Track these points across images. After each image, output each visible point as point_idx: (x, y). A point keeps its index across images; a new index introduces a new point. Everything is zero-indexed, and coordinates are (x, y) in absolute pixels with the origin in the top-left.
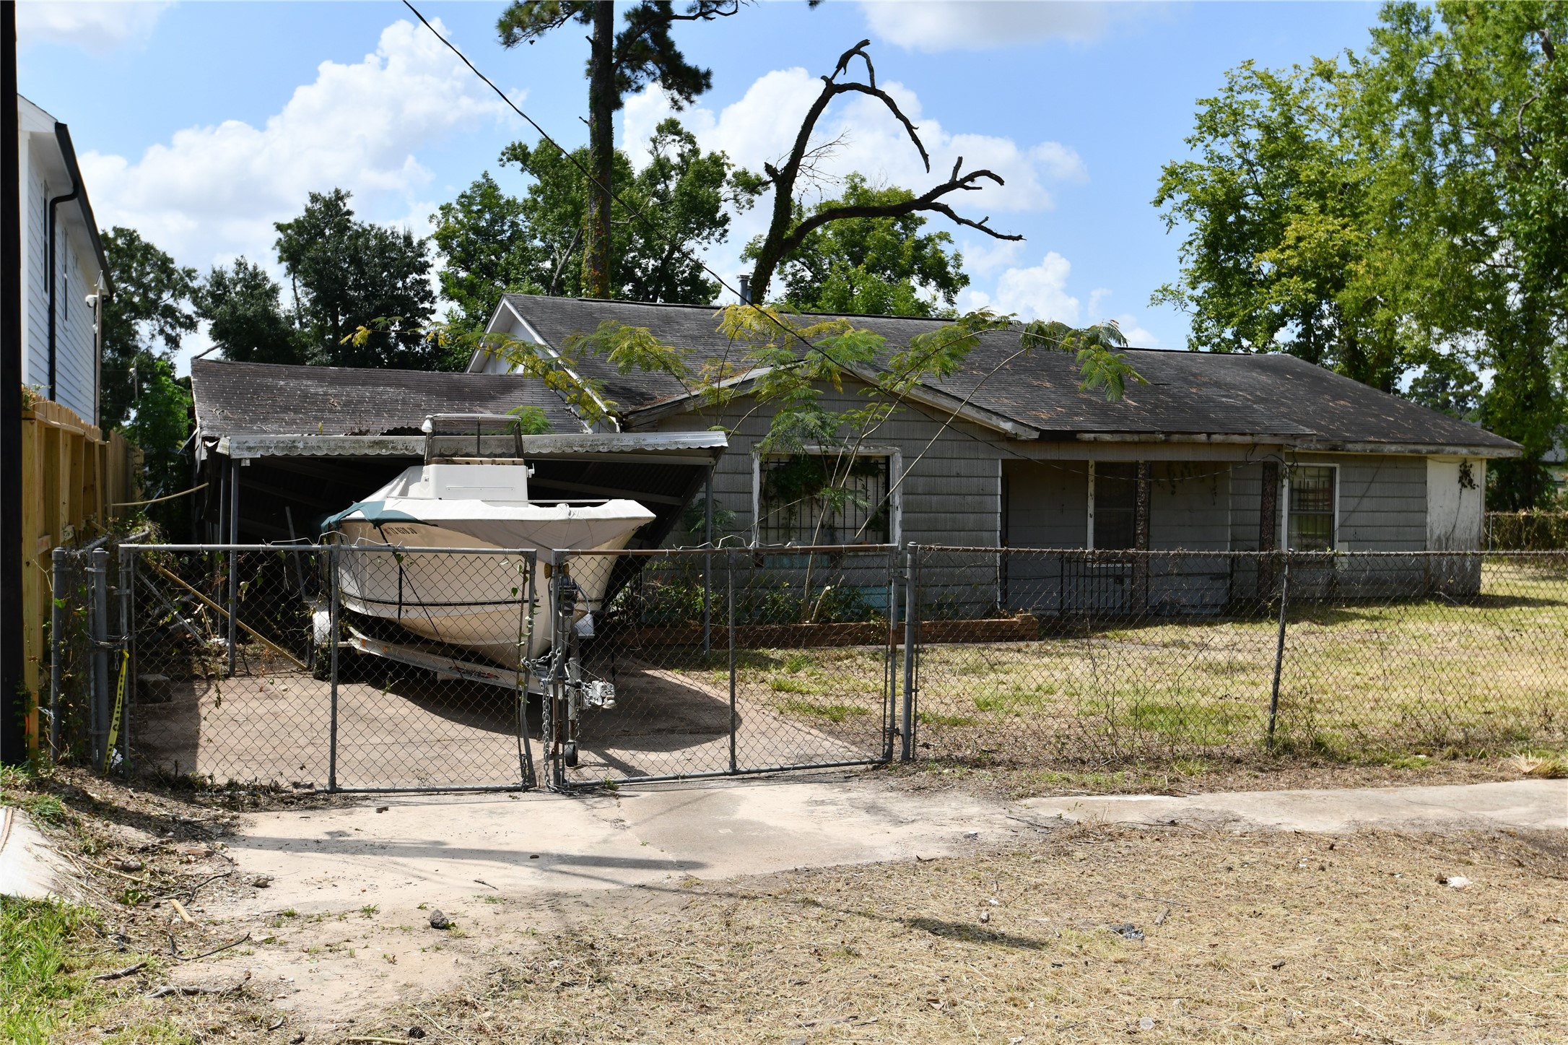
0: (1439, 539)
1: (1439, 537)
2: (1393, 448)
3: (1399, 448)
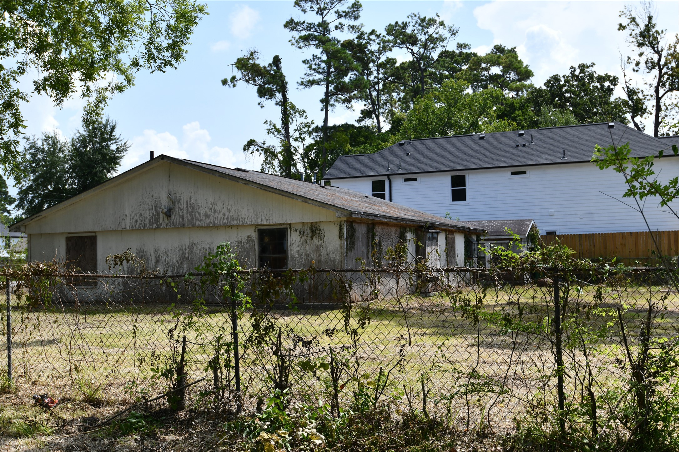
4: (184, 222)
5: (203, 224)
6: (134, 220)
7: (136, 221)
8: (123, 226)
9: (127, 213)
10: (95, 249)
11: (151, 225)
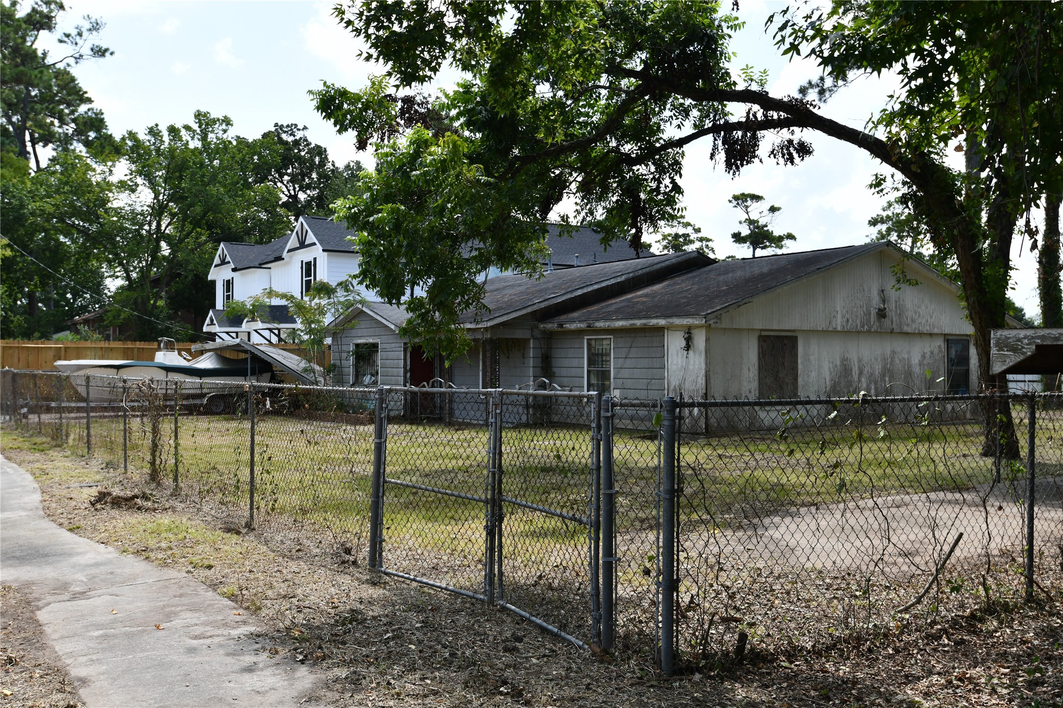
0: (674, 389)
1: (675, 387)
4: (894, 326)
5: (909, 330)
6: (845, 319)
7: (848, 321)
8: (834, 326)
9: (838, 309)
10: (796, 355)
11: (863, 326)
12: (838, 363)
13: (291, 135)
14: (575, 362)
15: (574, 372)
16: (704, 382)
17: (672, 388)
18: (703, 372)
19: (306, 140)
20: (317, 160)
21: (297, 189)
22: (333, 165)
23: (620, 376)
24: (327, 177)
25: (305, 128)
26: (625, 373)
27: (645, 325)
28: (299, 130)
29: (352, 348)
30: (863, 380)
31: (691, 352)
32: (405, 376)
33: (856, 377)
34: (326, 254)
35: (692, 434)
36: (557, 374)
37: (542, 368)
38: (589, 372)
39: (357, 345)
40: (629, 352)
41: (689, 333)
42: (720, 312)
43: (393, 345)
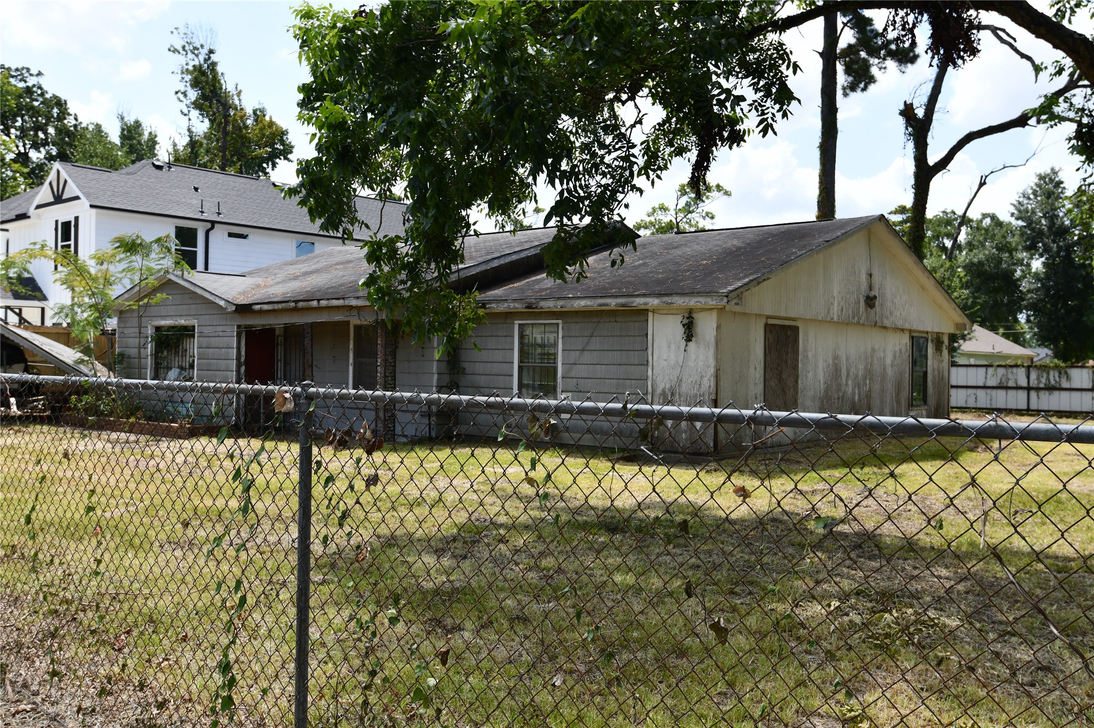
0: (664, 393)
1: (664, 391)
2: (583, 303)
3: (588, 302)
4: (878, 318)
5: (888, 323)
7: (842, 309)
8: (831, 315)
9: (835, 294)
10: (798, 351)
11: (853, 318)
12: (831, 362)
13: (21, 81)
14: (498, 356)
15: (496, 369)
16: (713, 384)
17: (659, 391)
18: (712, 371)
19: (40, 88)
20: (55, 111)
21: (28, 146)
22: (76, 119)
23: (572, 374)
24: (68, 133)
25: (40, 74)
26: (581, 371)
27: (623, 305)
28: (31, 75)
29: (150, 331)
30: (850, 382)
31: (692, 345)
32: (238, 371)
33: (844, 378)
34: (94, 211)
35: (694, 454)
36: (467, 371)
37: (448, 362)
38: (520, 368)
39: (158, 329)
40: (588, 343)
41: (690, 317)
42: (741, 290)
43: (220, 328)
